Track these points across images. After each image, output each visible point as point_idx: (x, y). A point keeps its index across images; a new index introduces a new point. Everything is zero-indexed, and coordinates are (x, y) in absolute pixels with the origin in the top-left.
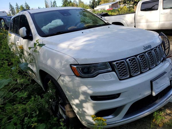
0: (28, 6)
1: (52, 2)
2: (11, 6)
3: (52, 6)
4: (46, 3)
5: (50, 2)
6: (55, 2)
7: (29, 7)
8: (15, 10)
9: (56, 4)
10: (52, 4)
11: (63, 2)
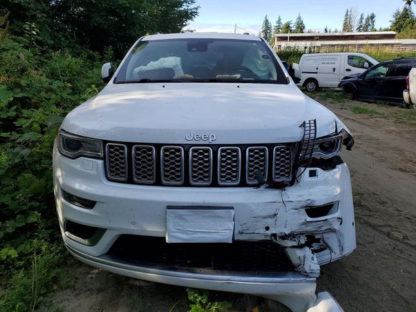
0: (302, 24)
1: (365, 17)
2: (267, 21)
3: (361, 26)
4: (346, 19)
5: (359, 17)
6: (372, 17)
7: (304, 27)
8: (273, 31)
9: (373, 22)
10: (364, 21)
11: (394, 19)
